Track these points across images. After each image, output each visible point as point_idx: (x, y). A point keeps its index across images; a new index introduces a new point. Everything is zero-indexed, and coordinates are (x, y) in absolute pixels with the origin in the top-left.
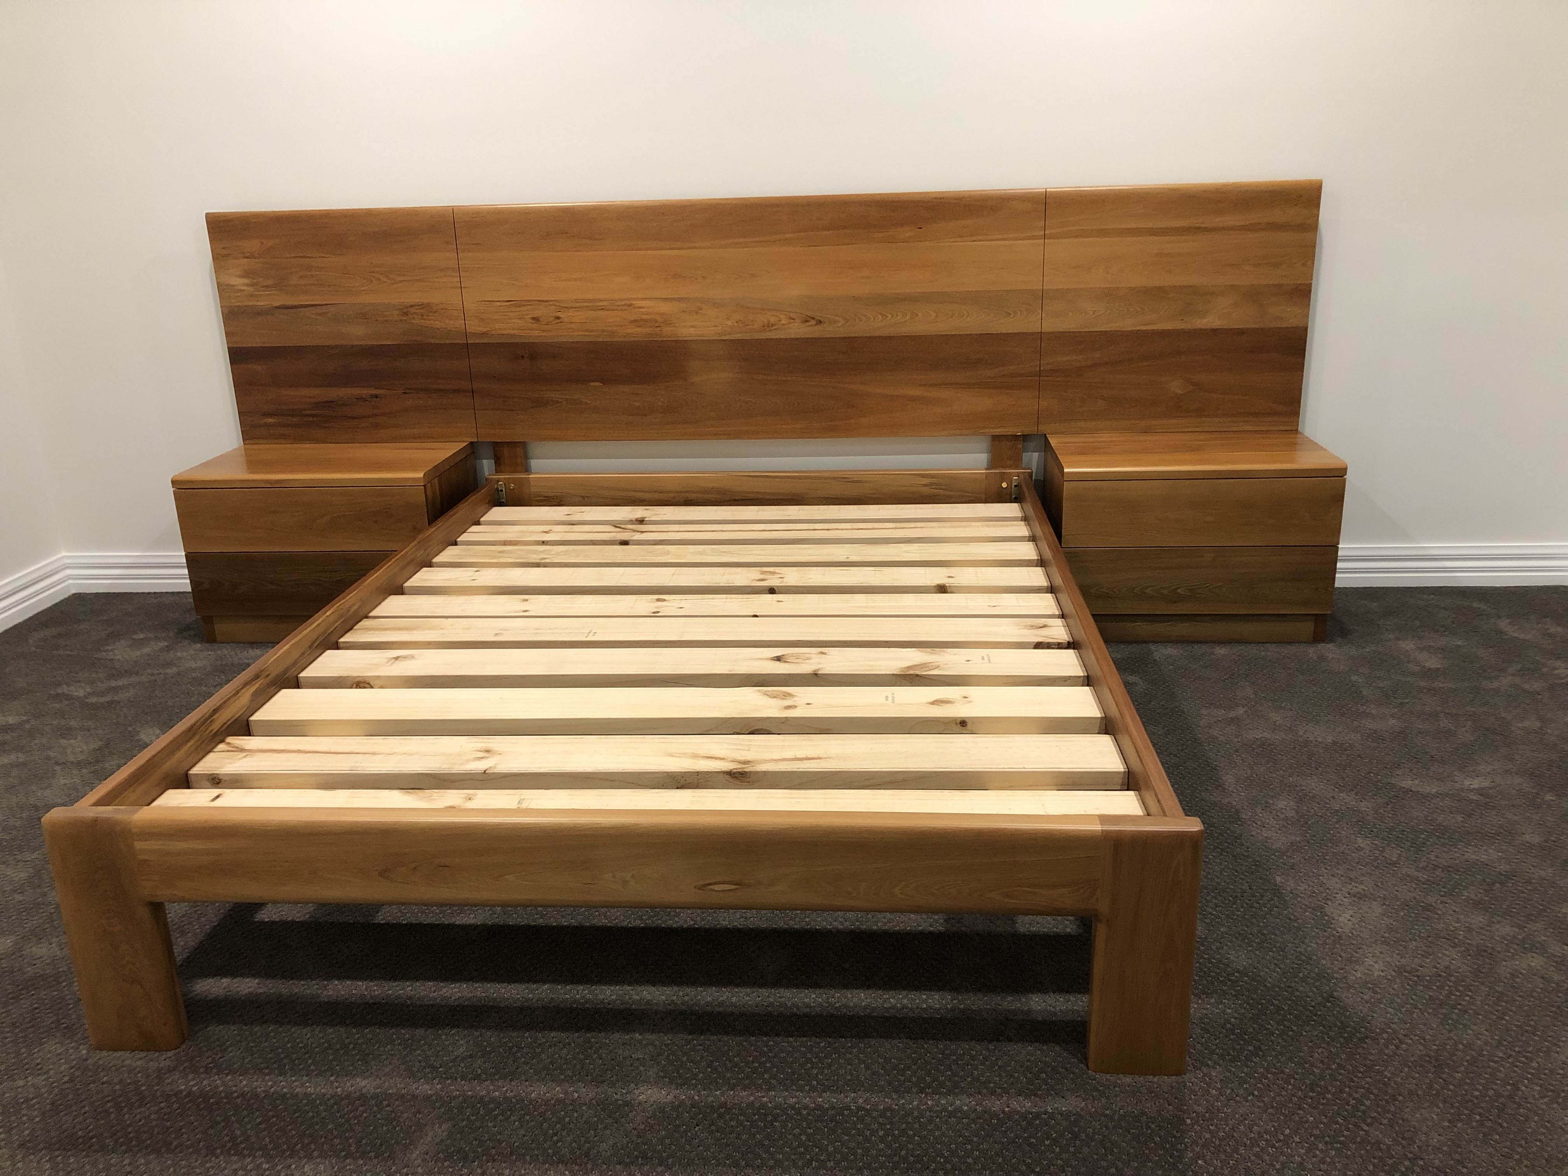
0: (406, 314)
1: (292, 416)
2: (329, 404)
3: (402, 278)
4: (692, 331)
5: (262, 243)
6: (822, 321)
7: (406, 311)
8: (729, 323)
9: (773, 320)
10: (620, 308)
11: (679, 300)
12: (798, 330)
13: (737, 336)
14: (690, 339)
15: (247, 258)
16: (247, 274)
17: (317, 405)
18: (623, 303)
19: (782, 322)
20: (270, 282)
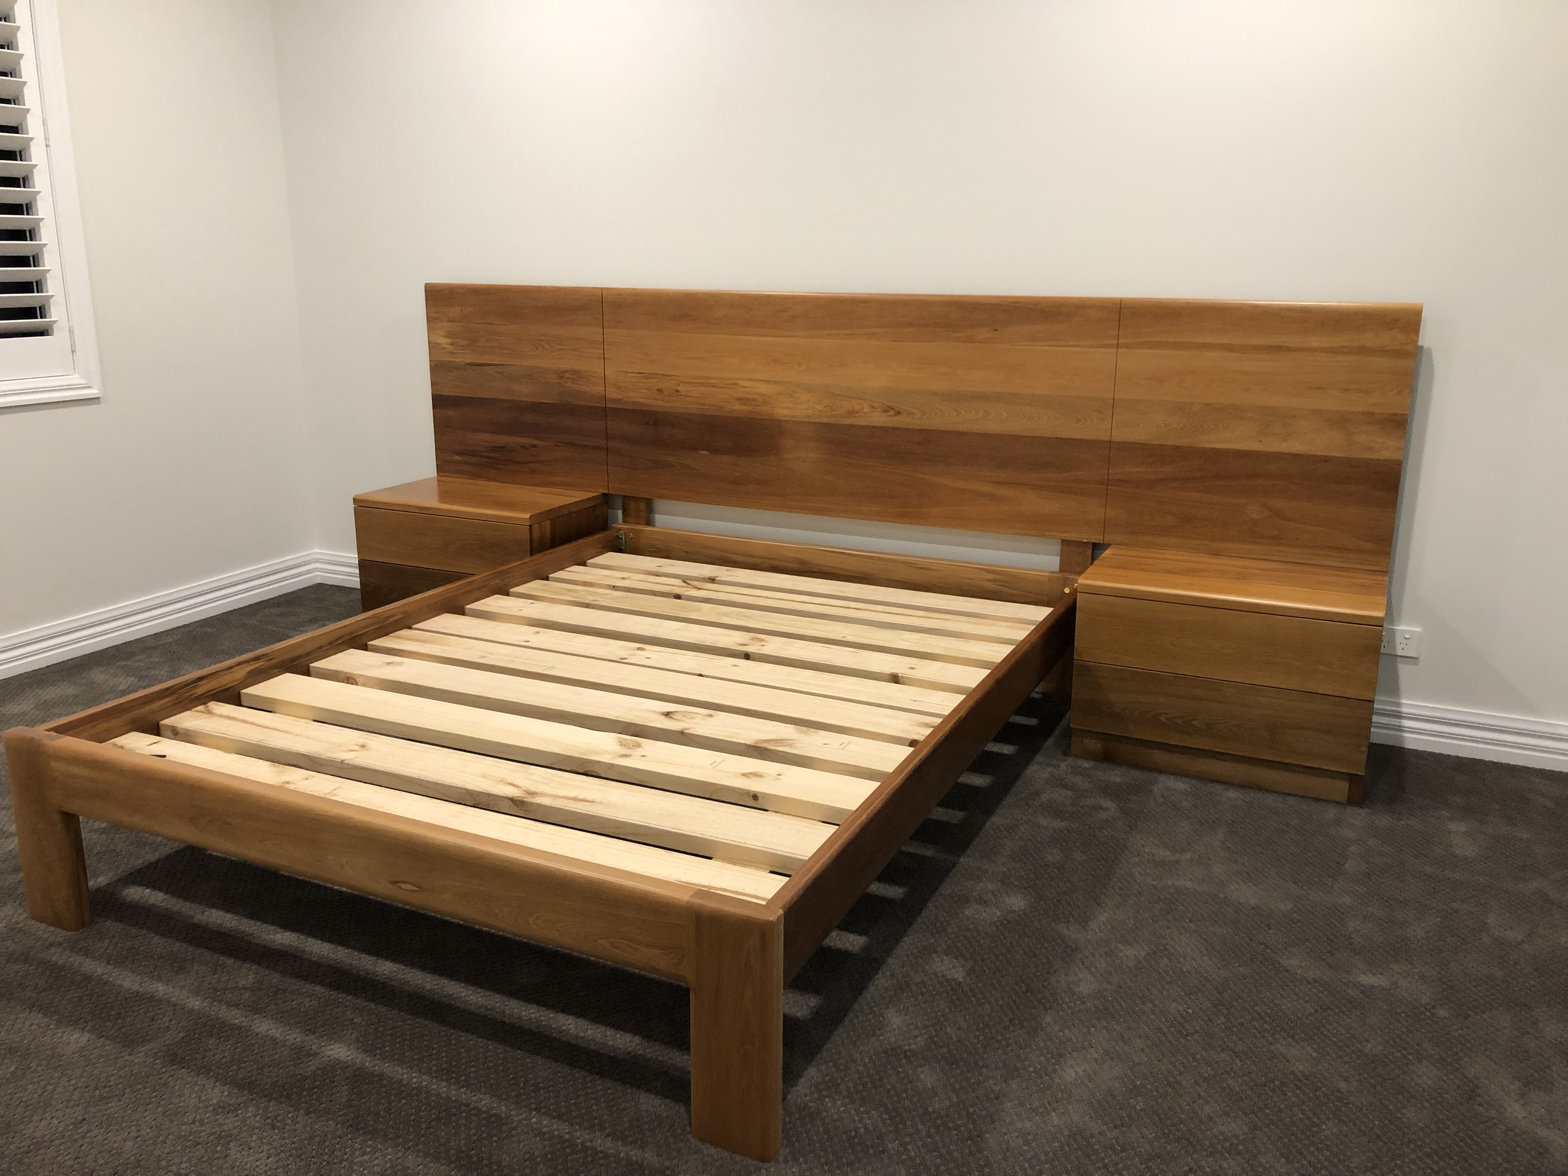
0: (561, 378)
1: (473, 456)
2: (501, 448)
3: (561, 347)
4: (786, 412)
5: (462, 310)
6: (901, 411)
7: (561, 374)
8: (819, 407)
9: (857, 408)
10: (728, 386)
11: (776, 382)
12: (880, 419)
13: (825, 420)
14: (784, 419)
15: (451, 321)
16: (449, 335)
17: (494, 449)
18: (731, 382)
19: (865, 410)
20: (465, 343)
